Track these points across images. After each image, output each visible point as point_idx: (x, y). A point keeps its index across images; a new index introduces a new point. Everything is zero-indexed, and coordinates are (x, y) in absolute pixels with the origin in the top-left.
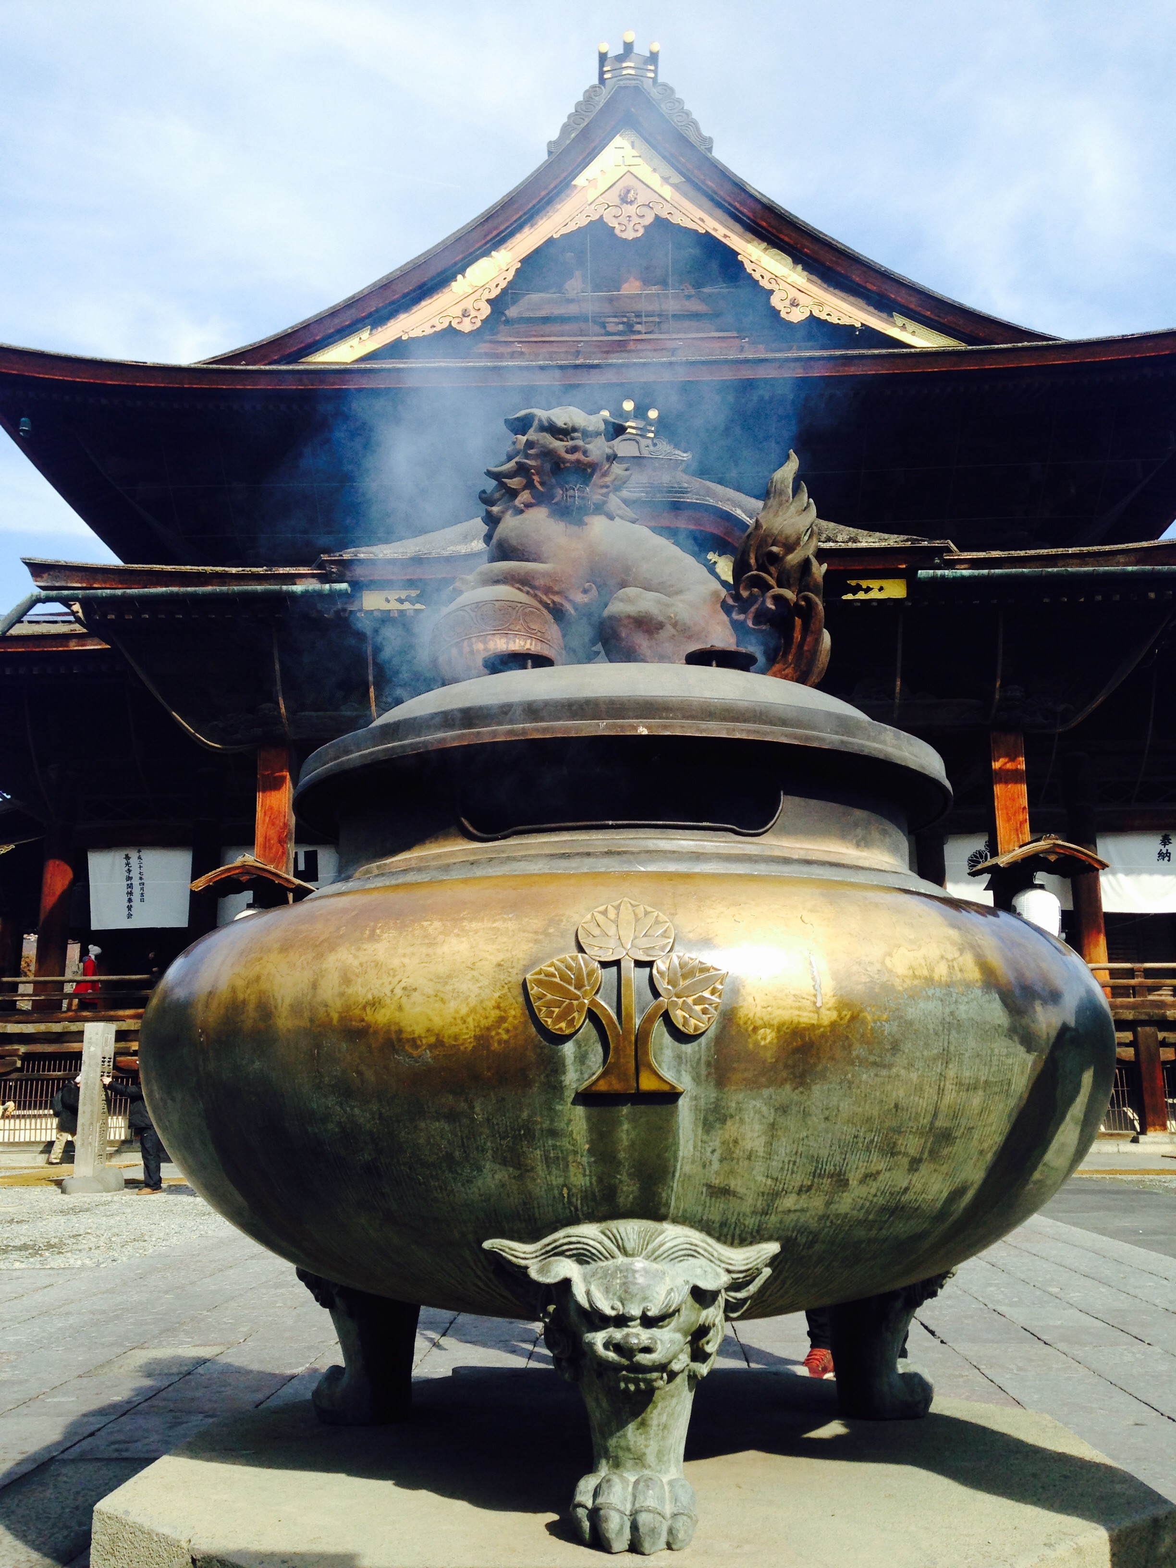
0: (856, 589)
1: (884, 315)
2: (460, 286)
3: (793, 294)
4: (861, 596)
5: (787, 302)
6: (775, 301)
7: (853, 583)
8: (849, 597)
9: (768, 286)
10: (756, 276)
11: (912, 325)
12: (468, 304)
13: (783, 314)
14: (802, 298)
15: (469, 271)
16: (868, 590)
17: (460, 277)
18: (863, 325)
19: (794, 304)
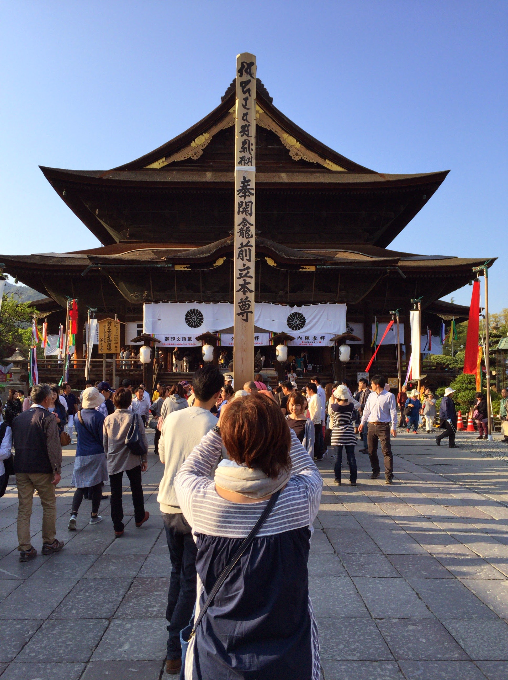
0: (303, 268)
1: (323, 160)
2: (193, 144)
3: (296, 151)
4: (304, 270)
5: (294, 154)
6: (291, 154)
7: (302, 266)
8: (301, 270)
9: (288, 149)
10: (285, 145)
11: (331, 164)
12: (196, 151)
13: (293, 158)
14: (299, 153)
15: (196, 140)
16: (306, 268)
17: (193, 142)
18: (317, 163)
19: (297, 155)
